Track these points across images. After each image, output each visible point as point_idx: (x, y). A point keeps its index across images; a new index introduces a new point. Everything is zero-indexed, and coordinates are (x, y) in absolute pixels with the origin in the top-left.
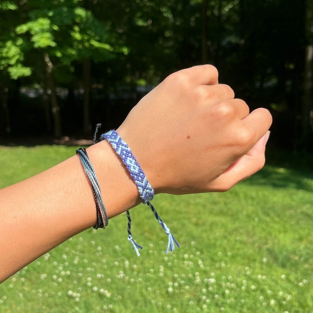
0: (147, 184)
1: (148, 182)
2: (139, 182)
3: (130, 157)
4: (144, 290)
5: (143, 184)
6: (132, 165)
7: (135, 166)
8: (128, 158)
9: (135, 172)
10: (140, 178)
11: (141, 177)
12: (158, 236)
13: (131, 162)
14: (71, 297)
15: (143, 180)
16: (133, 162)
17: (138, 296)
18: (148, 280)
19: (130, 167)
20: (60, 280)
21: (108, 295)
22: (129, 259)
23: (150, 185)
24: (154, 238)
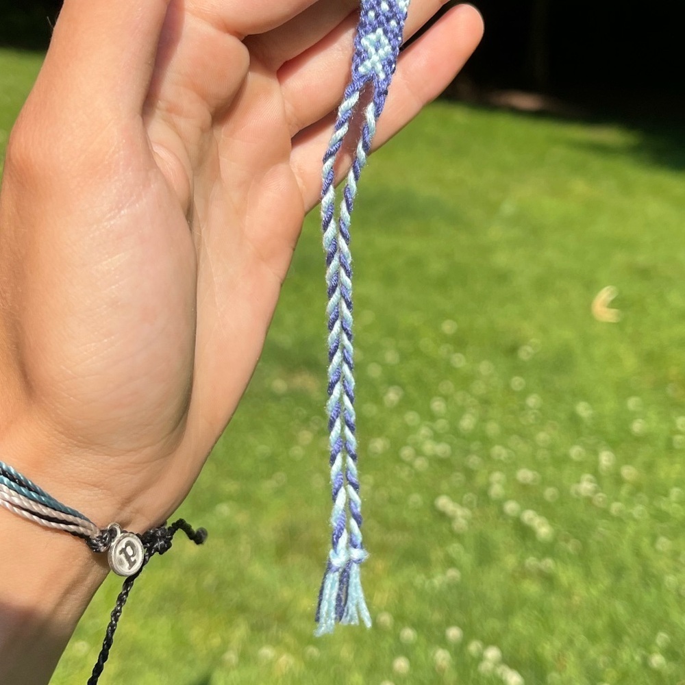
4: (645, 542)
14: (442, 516)
17: (625, 553)
18: (660, 516)
20: (420, 463)
21: (544, 530)
22: (613, 445)
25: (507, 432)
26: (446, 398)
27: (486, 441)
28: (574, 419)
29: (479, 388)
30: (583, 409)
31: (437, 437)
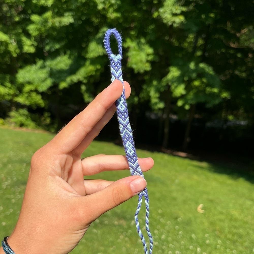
0: (137, 167)
1: (138, 166)
2: (131, 163)
3: (130, 142)
5: (134, 166)
6: (129, 148)
7: (132, 149)
8: (128, 142)
9: (130, 155)
10: (132, 160)
11: (134, 160)
12: (226, 236)
13: (129, 146)
15: (134, 163)
16: (130, 146)
19: (127, 150)
22: (201, 246)
23: (141, 169)
24: (223, 237)
25: (173, 240)
26: (158, 230)
27: (168, 242)
28: (191, 238)
29: (167, 228)
30: (193, 236)
31: (155, 240)
